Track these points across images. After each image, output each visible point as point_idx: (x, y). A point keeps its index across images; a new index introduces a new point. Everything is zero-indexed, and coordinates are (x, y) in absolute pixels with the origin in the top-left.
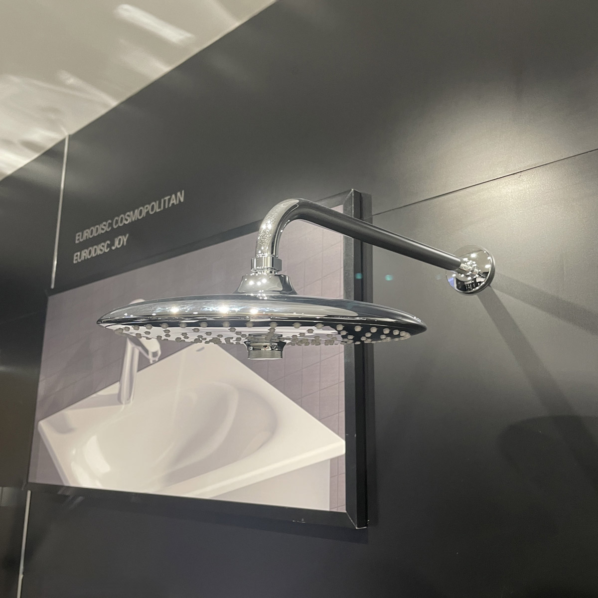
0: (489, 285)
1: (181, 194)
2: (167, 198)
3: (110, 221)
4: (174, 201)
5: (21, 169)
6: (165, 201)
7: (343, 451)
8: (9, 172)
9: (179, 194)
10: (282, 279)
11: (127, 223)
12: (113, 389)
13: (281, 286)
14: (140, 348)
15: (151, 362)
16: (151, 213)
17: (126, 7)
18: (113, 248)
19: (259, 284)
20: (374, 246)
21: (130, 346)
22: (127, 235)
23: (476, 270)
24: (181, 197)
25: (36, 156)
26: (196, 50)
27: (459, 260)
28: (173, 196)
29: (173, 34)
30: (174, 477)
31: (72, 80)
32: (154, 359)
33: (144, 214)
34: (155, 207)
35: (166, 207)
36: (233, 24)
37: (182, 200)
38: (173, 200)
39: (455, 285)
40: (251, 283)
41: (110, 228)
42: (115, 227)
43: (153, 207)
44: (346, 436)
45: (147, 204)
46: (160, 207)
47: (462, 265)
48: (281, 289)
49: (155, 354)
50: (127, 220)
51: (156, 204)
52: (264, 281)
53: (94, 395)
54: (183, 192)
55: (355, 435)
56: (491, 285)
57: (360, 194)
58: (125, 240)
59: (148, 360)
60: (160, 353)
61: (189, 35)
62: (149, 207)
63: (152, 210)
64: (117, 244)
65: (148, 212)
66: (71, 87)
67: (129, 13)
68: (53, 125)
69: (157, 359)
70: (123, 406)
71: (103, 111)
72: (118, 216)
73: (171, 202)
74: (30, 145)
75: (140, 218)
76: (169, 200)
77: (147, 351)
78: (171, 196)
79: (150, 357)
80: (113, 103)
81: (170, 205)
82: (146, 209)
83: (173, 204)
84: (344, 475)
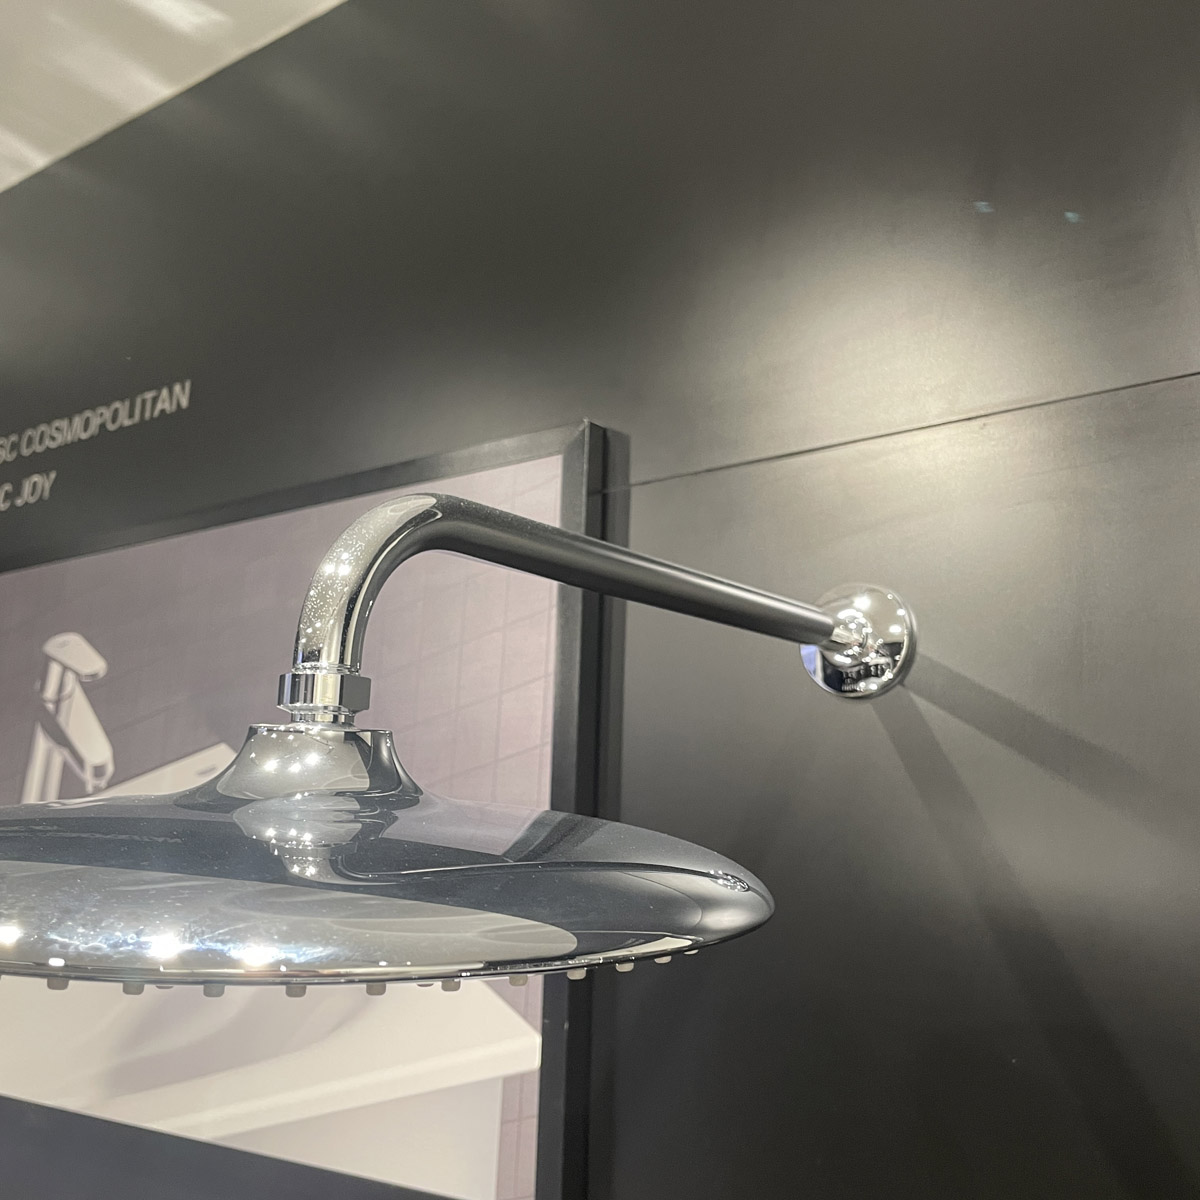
0: (901, 683)
1: (183, 388)
2: (149, 395)
3: (14, 438)
4: (165, 404)
6: (144, 402)
7: (534, 1062)
9: (177, 388)
10: (370, 755)
11: (53, 445)
13: (367, 775)
14: (66, 753)
15: (90, 788)
16: (111, 427)
18: (19, 502)
19: (295, 768)
20: (631, 604)
21: (42, 743)
22: (53, 475)
23: (870, 642)
24: (182, 395)
26: (234, 53)
27: (828, 620)
28: (165, 392)
30: (127, 1078)
32: (97, 782)
33: (93, 429)
34: (119, 415)
35: (147, 415)
37: (184, 403)
38: (164, 401)
39: (819, 678)
40: (270, 766)
41: (14, 455)
42: (26, 452)
43: (116, 413)
44: (544, 1025)
45: (102, 405)
46: (131, 415)
47: (837, 631)
48: (364, 784)
49: (99, 771)
50: (53, 438)
51: (122, 407)
52: (313, 759)
54: (188, 385)
55: (566, 1026)
56: (906, 682)
57: (605, 431)
58: (47, 486)
59: (82, 784)
60: (110, 769)
61: (216, 16)
62: (107, 413)
63: (114, 420)
64: (26, 496)
65: (103, 426)
69: (103, 783)
71: (13, 177)
72: (34, 426)
73: (159, 406)
75: (84, 436)
76: (155, 400)
77: (80, 762)
78: (159, 390)
79: (88, 775)
80: (39, 161)
81: (156, 413)
82: (100, 417)
83: (163, 411)
84: (535, 1122)
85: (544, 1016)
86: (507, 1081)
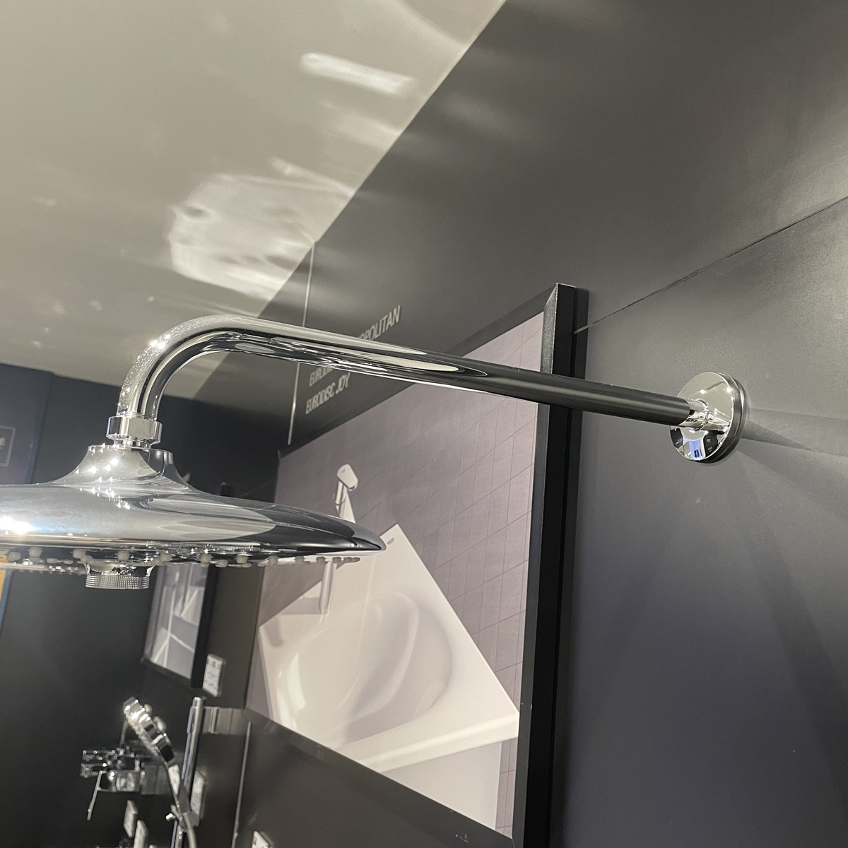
1: (397, 310)
2: (385, 318)
4: (390, 322)
5: (280, 293)
6: (383, 323)
7: (516, 733)
8: (270, 297)
9: (395, 311)
12: (313, 593)
17: (313, 56)
18: (337, 392)
24: (397, 315)
25: (290, 274)
26: (424, 99)
28: (391, 315)
29: (385, 82)
31: (289, 170)
35: (384, 331)
36: (460, 49)
37: (397, 319)
38: (390, 320)
43: (373, 332)
44: (521, 706)
46: (378, 332)
51: (375, 328)
53: (301, 598)
54: (399, 308)
55: (531, 707)
57: (576, 290)
58: (347, 380)
61: (406, 79)
62: (370, 332)
63: (372, 336)
64: (340, 388)
66: (291, 178)
67: (320, 63)
68: (293, 231)
70: (322, 616)
71: (342, 205)
73: (388, 324)
74: (278, 261)
76: (387, 321)
78: (389, 314)
80: (350, 193)
81: (387, 329)
82: (367, 336)
83: (389, 326)
85: (521, 702)
86: (504, 743)
